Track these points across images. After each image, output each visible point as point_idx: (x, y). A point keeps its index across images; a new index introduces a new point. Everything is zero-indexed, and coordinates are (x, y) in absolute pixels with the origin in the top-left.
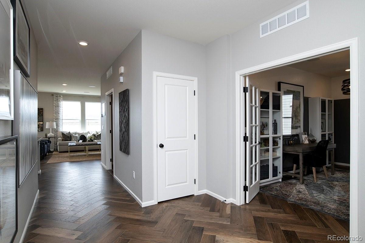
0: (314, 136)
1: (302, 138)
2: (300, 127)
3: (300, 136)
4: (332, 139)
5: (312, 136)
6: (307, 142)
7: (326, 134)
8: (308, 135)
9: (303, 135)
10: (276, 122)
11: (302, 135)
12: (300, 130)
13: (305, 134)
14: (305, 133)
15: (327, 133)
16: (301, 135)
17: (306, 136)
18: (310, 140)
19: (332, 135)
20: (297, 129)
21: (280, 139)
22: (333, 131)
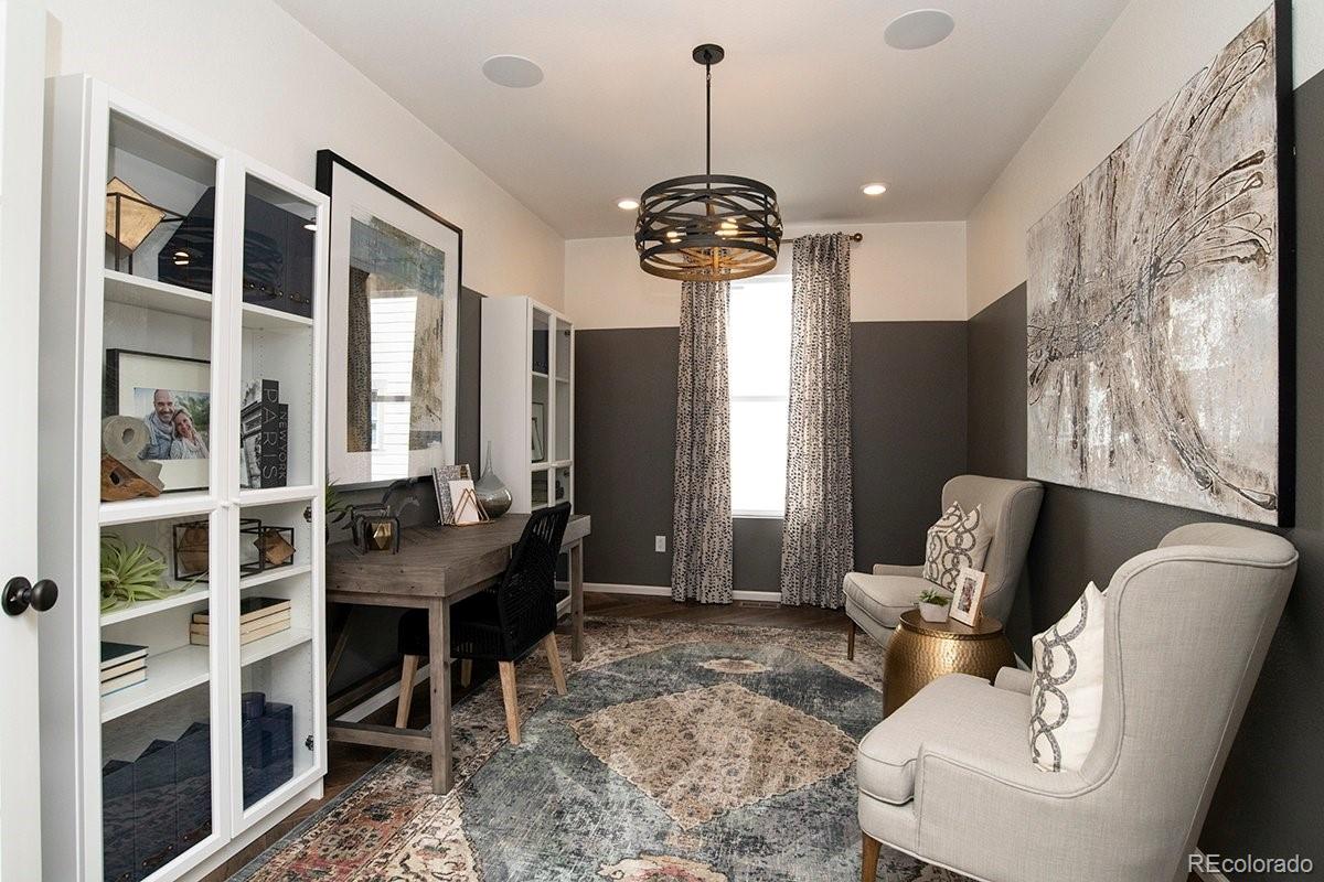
0: (502, 485)
1: (449, 495)
2: (438, 436)
3: (440, 484)
4: (565, 493)
5: (497, 483)
6: (469, 516)
7: (550, 472)
8: (477, 478)
9: (456, 479)
10: (275, 395)
11: (450, 482)
12: (442, 455)
13: (464, 476)
14: (464, 468)
15: (551, 464)
16: (445, 481)
17: (469, 484)
18: (484, 502)
19: (567, 474)
20: (425, 447)
21: (308, 515)
22: (572, 459)
